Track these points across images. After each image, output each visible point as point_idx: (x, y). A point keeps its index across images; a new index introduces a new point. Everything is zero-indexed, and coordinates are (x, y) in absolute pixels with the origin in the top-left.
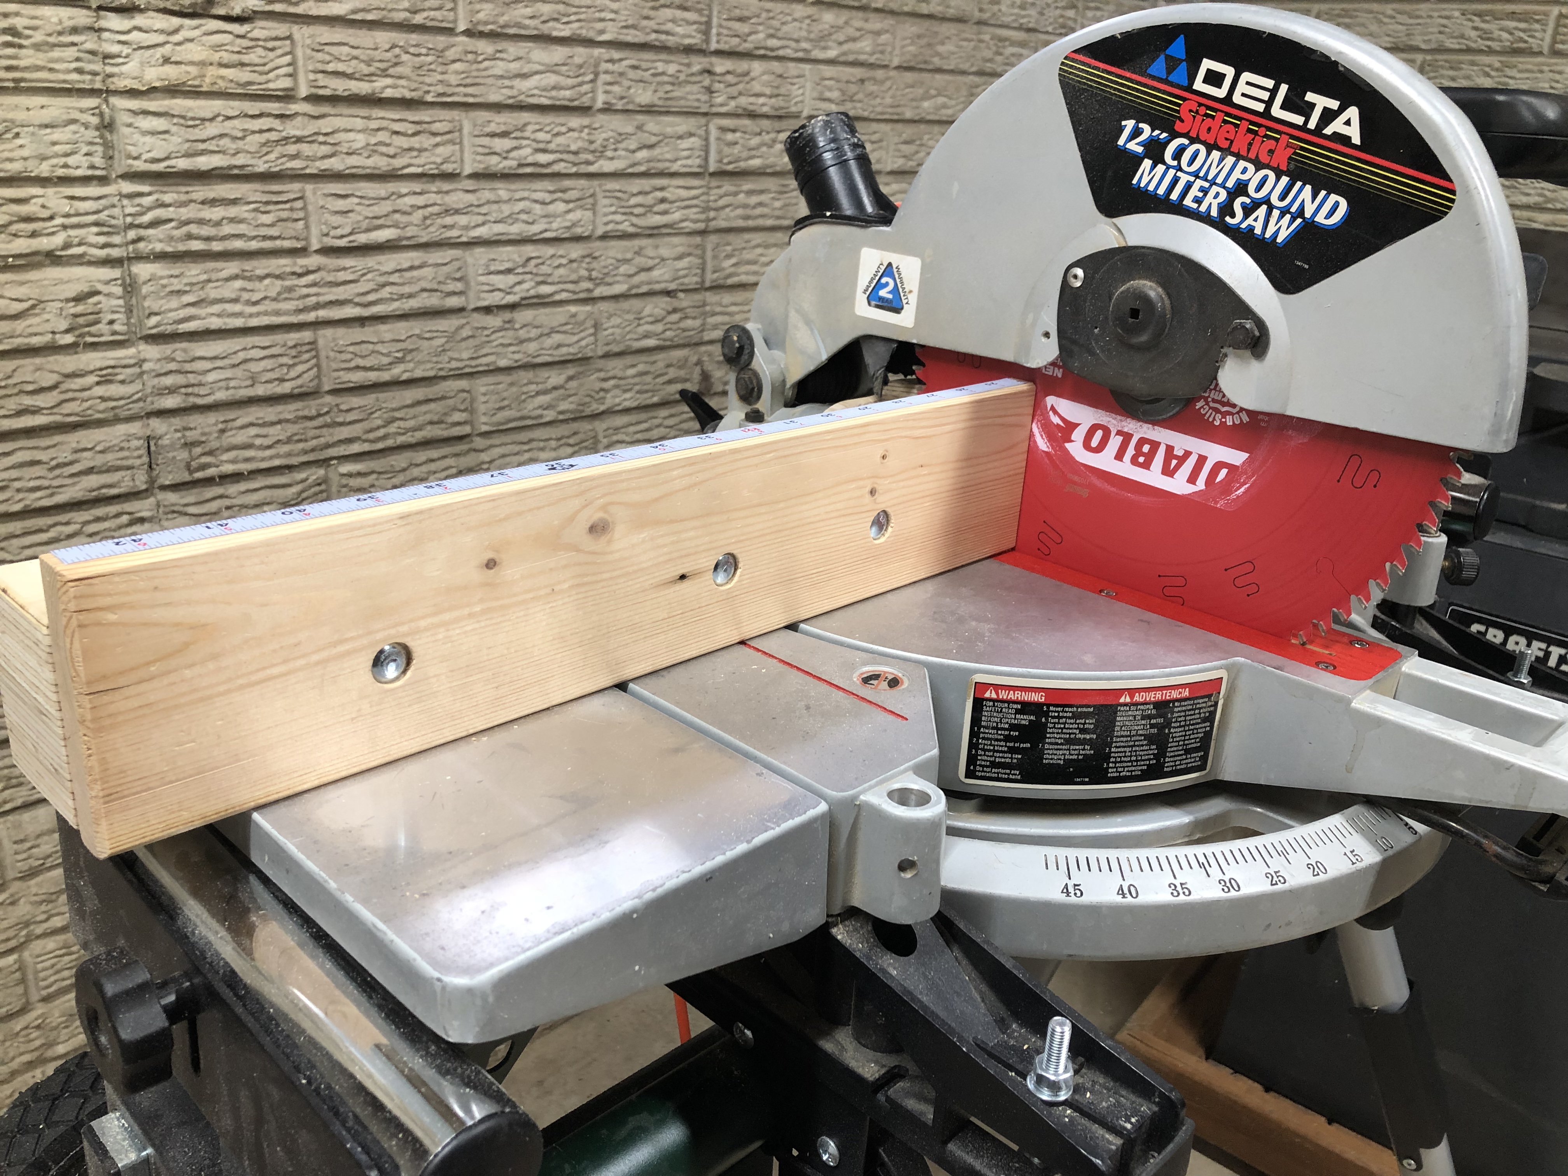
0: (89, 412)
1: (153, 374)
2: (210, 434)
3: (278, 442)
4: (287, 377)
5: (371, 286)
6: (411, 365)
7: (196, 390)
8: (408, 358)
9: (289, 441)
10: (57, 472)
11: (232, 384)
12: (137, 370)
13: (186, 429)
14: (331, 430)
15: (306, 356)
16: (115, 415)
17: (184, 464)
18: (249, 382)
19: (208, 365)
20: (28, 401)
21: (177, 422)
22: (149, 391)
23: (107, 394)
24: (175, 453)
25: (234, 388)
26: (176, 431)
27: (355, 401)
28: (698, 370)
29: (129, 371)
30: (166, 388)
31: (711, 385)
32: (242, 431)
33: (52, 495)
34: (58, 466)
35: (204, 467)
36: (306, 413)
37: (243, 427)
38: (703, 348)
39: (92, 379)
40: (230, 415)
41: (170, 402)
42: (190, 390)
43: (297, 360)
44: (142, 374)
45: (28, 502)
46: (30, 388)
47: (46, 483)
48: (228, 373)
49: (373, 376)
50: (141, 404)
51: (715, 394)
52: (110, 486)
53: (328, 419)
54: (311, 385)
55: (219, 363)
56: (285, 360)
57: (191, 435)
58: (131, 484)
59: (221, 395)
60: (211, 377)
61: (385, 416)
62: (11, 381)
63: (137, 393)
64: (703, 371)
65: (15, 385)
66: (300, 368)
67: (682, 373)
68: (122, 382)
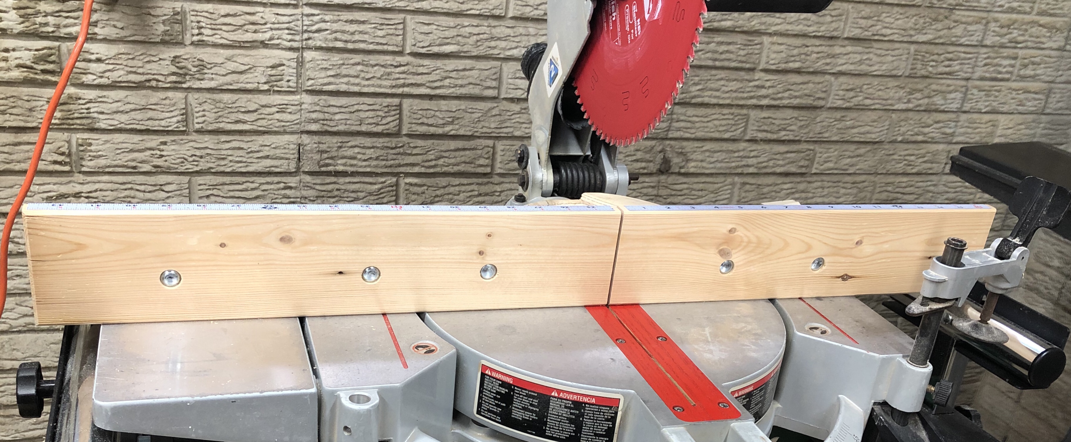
0: (270, 126)
1: (307, 111)
2: (332, 148)
3: (371, 158)
4: (380, 123)
5: (438, 77)
6: (457, 127)
7: (328, 123)
8: (456, 122)
9: (377, 158)
10: (251, 155)
11: (348, 122)
12: (299, 107)
13: (319, 143)
14: (403, 157)
15: (393, 113)
16: (285, 130)
17: (316, 162)
18: (359, 123)
19: (337, 110)
20: (241, 116)
21: (316, 138)
22: (303, 120)
23: (281, 119)
24: (313, 155)
25: (349, 124)
26: (315, 143)
27: (420, 143)
28: (661, 155)
29: (294, 107)
30: (313, 119)
31: (670, 167)
32: (351, 149)
33: (247, 166)
34: (251, 152)
35: (327, 165)
36: (389, 145)
37: (352, 147)
38: (668, 142)
39: (275, 109)
40: (346, 139)
41: (314, 127)
42: (325, 122)
43: (387, 114)
44: (301, 109)
45: (234, 168)
46: (243, 110)
47: (244, 160)
48: (347, 116)
49: (432, 130)
50: (298, 126)
51: (672, 173)
52: (276, 167)
53: (401, 150)
54: (394, 129)
55: (343, 110)
56: (380, 113)
57: (324, 147)
58: (287, 167)
59: (341, 128)
60: (337, 117)
61: (437, 154)
62: (234, 105)
63: (297, 119)
64: (664, 156)
65: (236, 107)
66: (389, 119)
67: (648, 156)
68: (290, 113)
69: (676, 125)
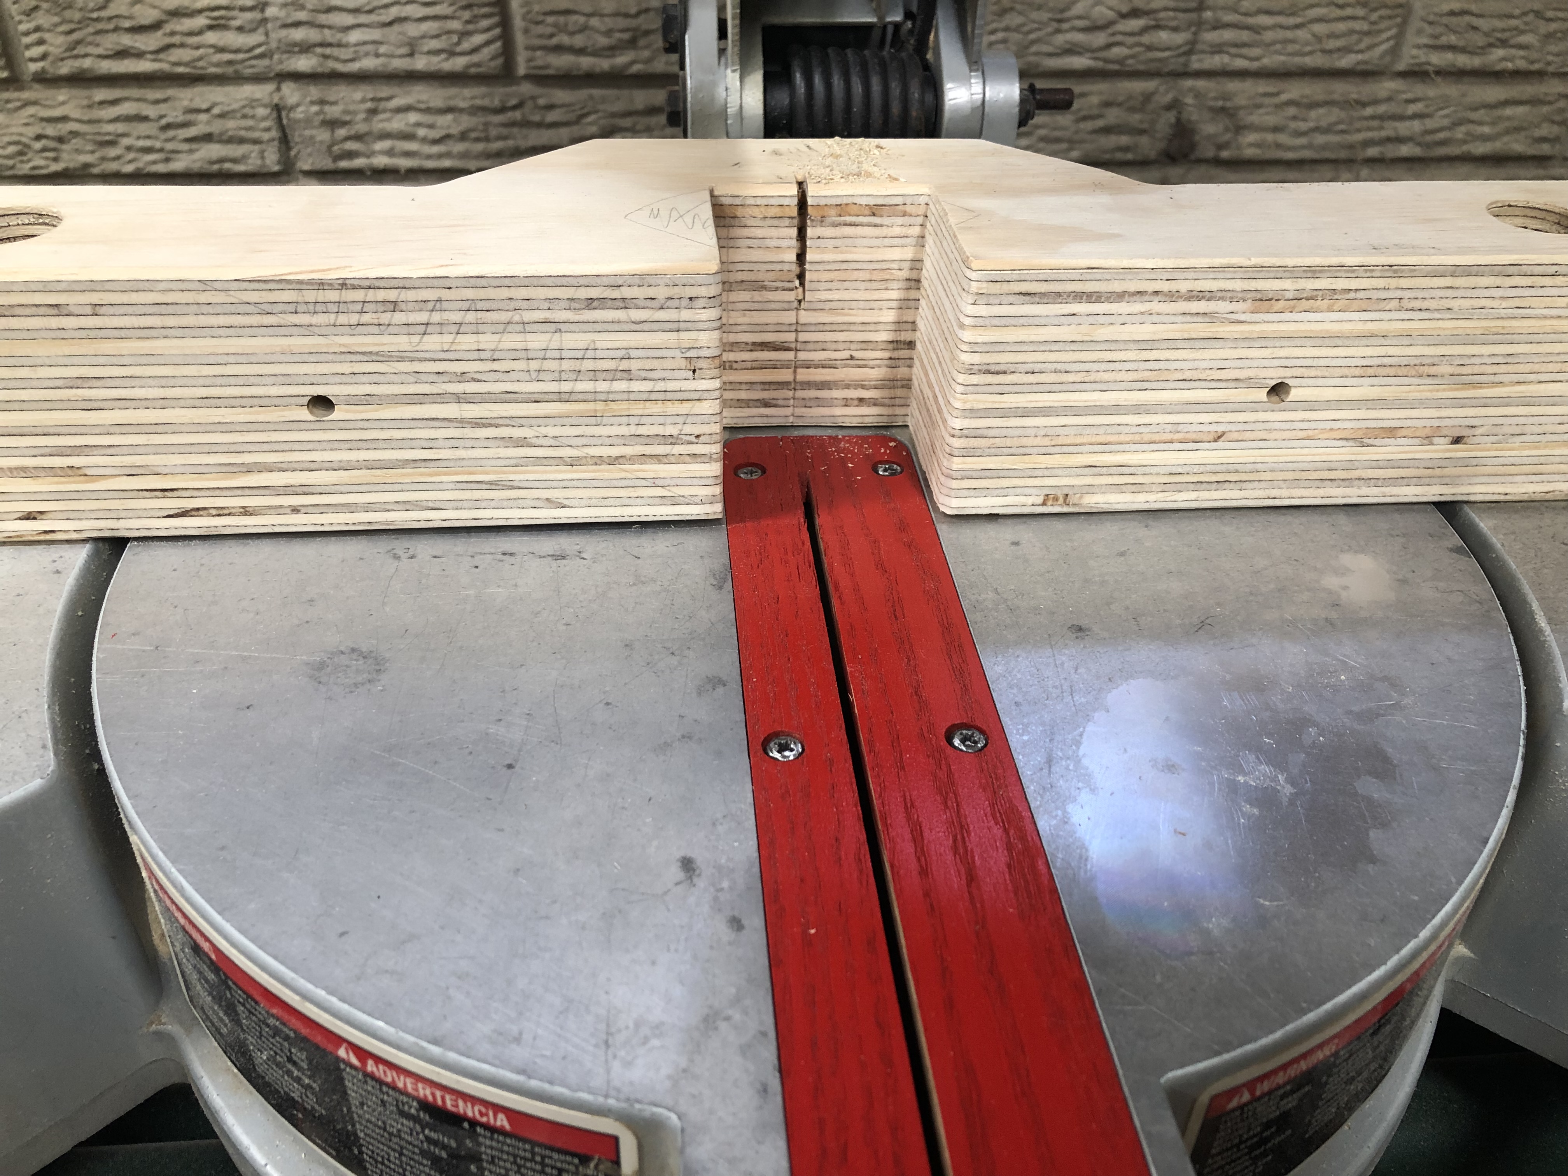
0: (201, 64)
1: (279, 23)
2: (354, 113)
3: (448, 137)
4: (458, 49)
6: (646, 54)
7: (335, 52)
8: (642, 42)
9: (463, 136)
10: (171, 133)
11: (382, 49)
12: (256, 15)
13: (322, 102)
14: (525, 131)
15: (485, 23)
16: (236, 72)
17: (324, 148)
18: (404, 50)
19: (349, 20)
20: (127, 40)
21: (314, 91)
22: (274, 45)
23: (221, 43)
24: (314, 132)
25: (385, 55)
26: (313, 103)
27: (561, 95)
28: (1170, 117)
29: (248, 15)
30: (295, 44)
31: (1193, 146)
32: (400, 116)
33: (167, 160)
34: (168, 127)
35: (350, 155)
36: (486, 102)
37: (399, 110)
38: (1189, 83)
39: (201, 21)
40: (384, 91)
41: (304, 63)
42: (328, 51)
43: (470, 27)
44: (264, 21)
45: (140, 165)
46: (127, 24)
47: (158, 145)
48: (375, 34)
49: (586, 63)
50: (266, 62)
51: (1200, 161)
52: (235, 161)
53: (517, 115)
54: (493, 64)
55: (363, 19)
56: (455, 25)
57: (333, 112)
58: (259, 162)
59: (369, 64)
60: (354, 37)
61: (602, 122)
62: (104, 14)
63: (260, 45)
64: (1178, 120)
65: (110, 19)
66: (478, 39)
67: (1135, 119)
68: (240, 29)
69: (1211, 37)
